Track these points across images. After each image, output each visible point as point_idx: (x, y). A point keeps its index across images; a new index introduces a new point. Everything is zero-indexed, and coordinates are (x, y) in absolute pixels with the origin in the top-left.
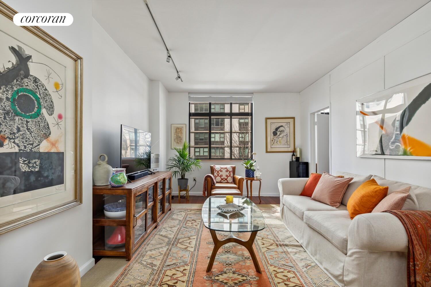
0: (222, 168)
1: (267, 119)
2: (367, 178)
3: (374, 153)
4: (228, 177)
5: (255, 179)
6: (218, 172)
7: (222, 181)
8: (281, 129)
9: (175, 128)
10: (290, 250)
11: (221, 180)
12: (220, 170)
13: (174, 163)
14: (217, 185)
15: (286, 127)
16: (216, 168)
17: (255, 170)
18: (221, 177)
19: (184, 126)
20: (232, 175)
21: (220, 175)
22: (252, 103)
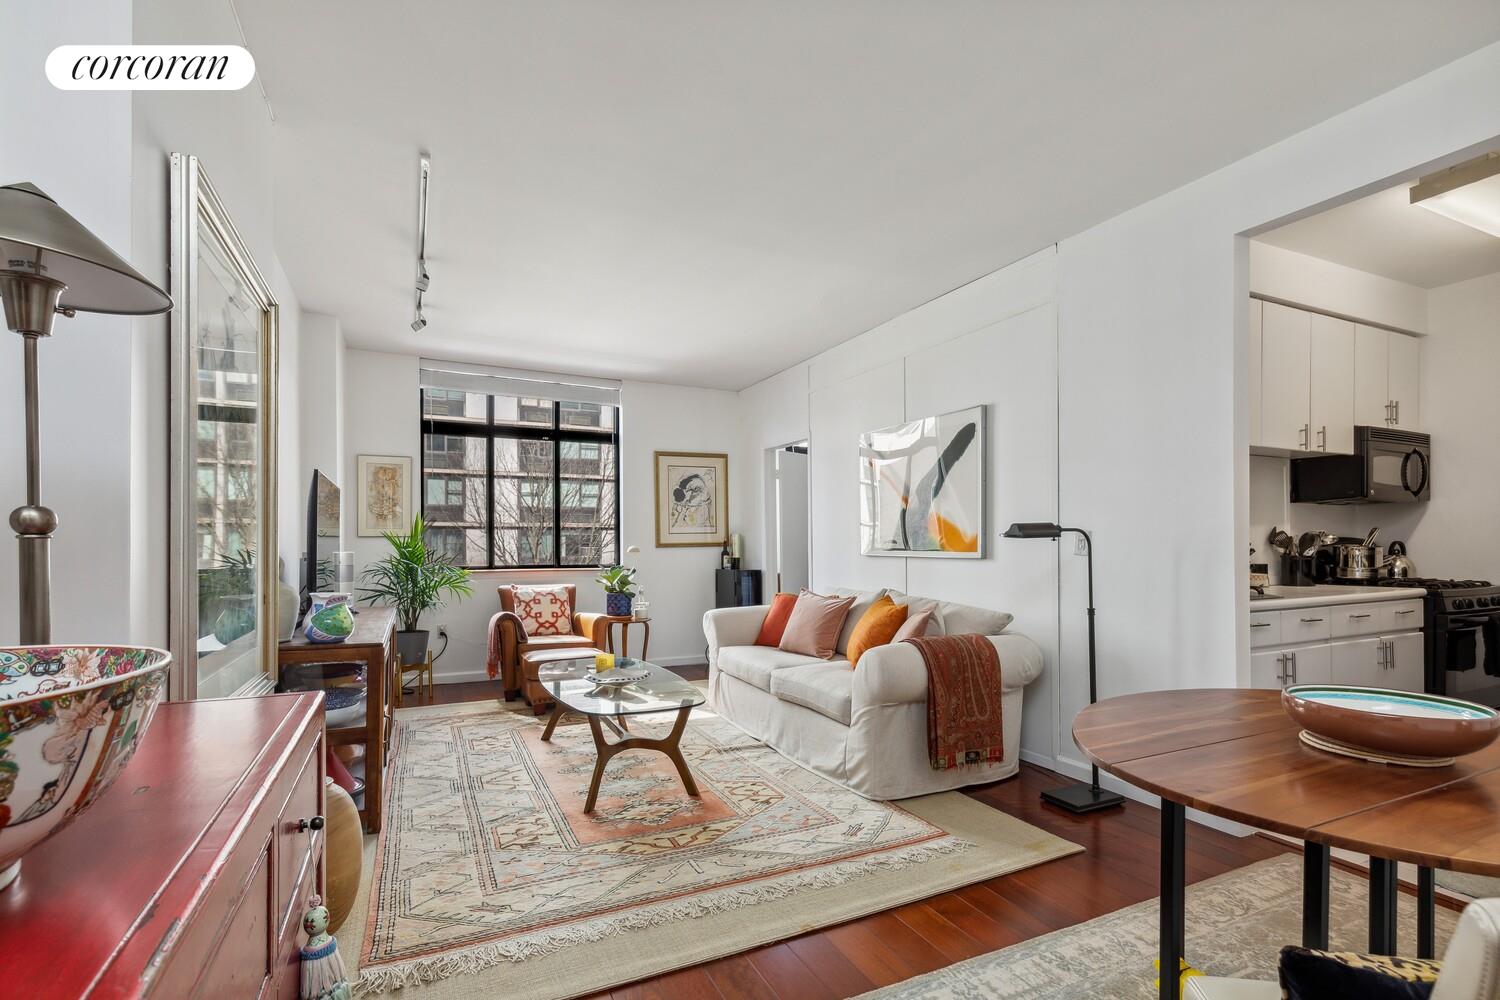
0: (539, 593)
1: (658, 454)
2: (879, 595)
3: (890, 546)
4: (557, 617)
5: (633, 618)
6: (527, 604)
7: (541, 630)
8: (695, 483)
9: (372, 469)
10: (746, 754)
11: (538, 628)
12: (534, 600)
13: (386, 581)
14: (532, 641)
15: (706, 478)
16: (521, 594)
17: (633, 595)
18: (539, 619)
19: (406, 463)
20: (568, 612)
21: (533, 614)
22: (618, 409)
